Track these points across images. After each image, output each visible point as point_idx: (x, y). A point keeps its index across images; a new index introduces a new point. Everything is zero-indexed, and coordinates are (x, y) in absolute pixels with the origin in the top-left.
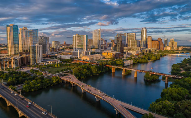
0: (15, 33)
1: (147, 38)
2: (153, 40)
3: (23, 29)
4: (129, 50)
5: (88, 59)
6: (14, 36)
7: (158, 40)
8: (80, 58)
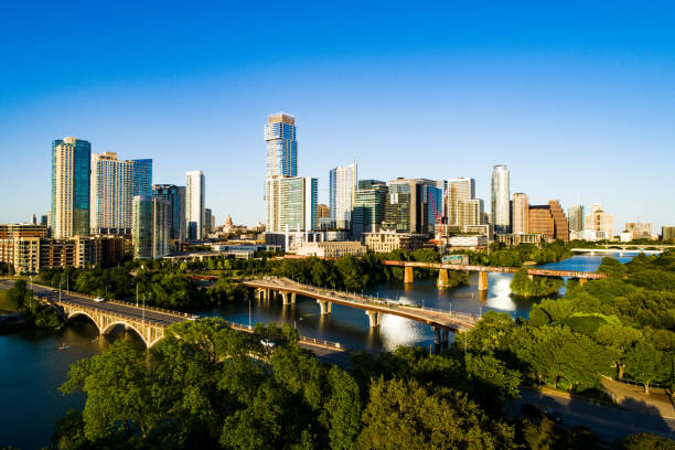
0: (81, 167)
1: (511, 203)
2: (531, 208)
3: (102, 157)
4: (453, 233)
5: (321, 253)
6: (77, 178)
7: (547, 207)
8: (292, 252)
